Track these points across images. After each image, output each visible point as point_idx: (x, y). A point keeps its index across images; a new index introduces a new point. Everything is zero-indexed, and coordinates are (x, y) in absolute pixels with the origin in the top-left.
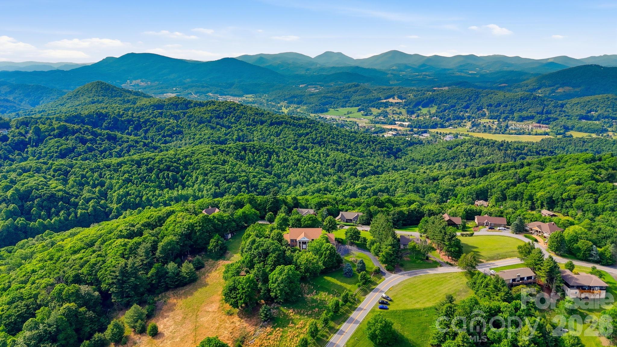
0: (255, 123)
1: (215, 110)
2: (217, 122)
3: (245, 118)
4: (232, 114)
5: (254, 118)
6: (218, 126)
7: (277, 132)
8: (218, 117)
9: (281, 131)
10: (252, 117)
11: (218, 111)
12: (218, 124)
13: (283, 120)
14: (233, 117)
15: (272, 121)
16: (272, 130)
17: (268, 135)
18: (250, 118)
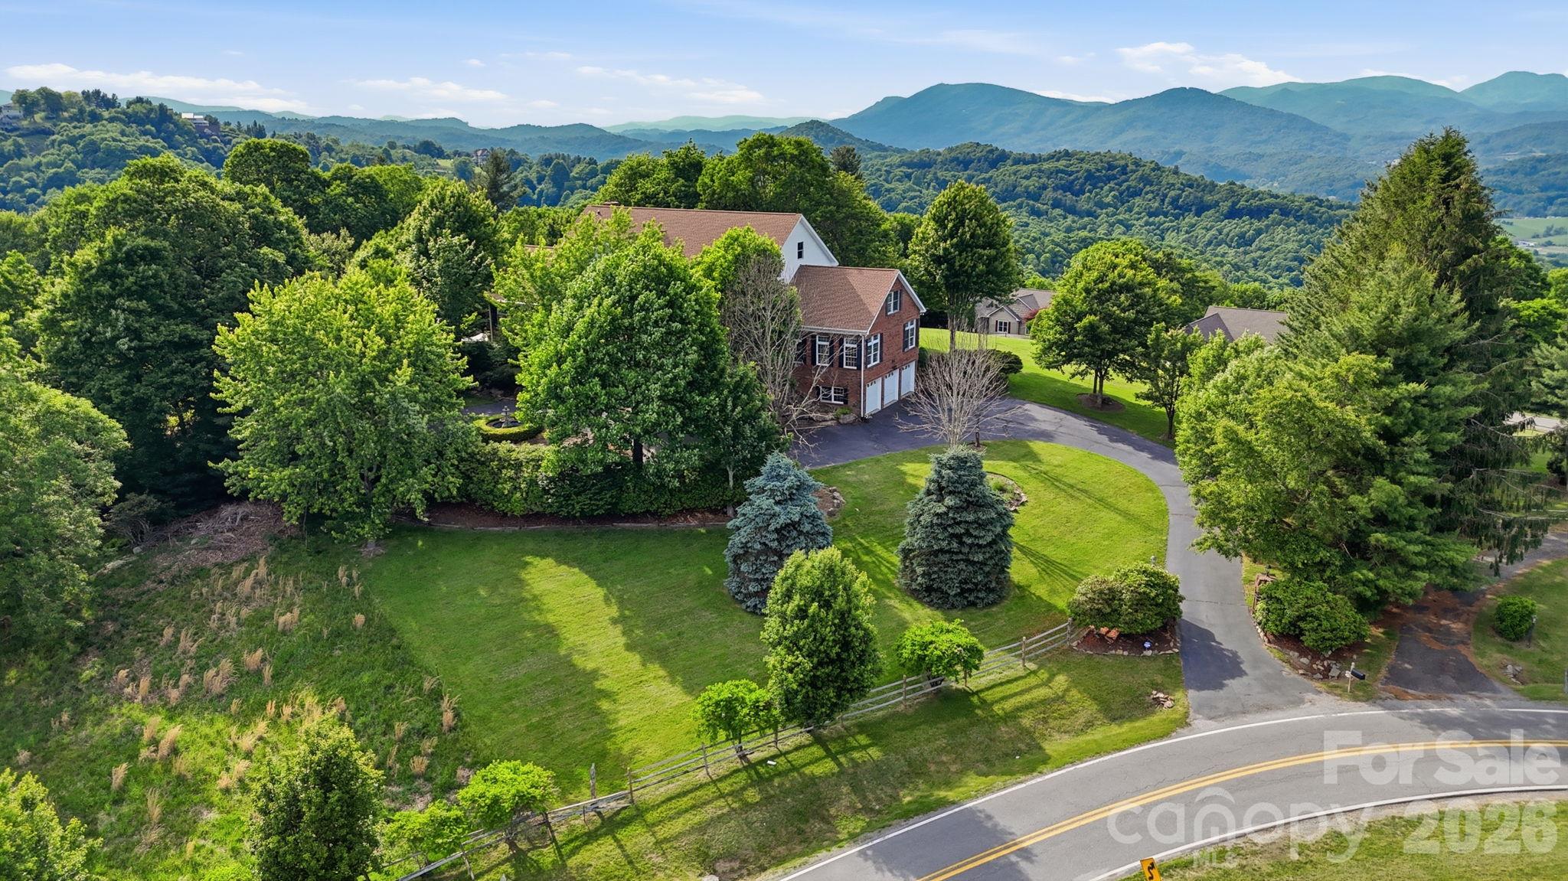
0: (1180, 209)
1: (1062, 171)
2: (1055, 199)
3: (1150, 196)
4: (1112, 184)
5: (1179, 196)
6: (1058, 211)
7: (1242, 236)
8: (1068, 188)
9: (1259, 232)
10: (1173, 193)
11: (1072, 173)
12: (1056, 204)
13: (1272, 201)
14: (1112, 190)
15: (1235, 204)
16: (1225, 231)
17: (1209, 243)
18: (1165, 196)
